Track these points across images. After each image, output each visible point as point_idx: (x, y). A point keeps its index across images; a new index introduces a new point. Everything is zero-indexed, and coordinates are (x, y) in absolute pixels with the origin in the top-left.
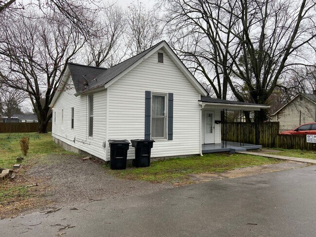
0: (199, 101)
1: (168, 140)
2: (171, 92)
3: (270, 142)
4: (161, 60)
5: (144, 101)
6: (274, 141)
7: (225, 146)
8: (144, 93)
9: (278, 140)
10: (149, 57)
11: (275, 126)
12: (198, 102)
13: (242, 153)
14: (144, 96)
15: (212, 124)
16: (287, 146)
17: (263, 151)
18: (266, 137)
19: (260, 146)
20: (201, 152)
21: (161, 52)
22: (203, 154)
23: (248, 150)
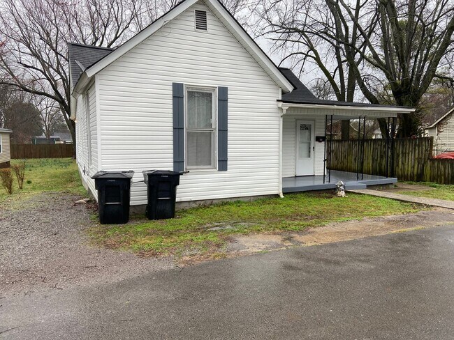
0: (278, 101)
1: (219, 170)
2: (223, 84)
3: (415, 173)
4: (201, 25)
5: (171, 102)
6: (422, 170)
7: (327, 179)
8: (171, 88)
9: (429, 168)
10: (175, 19)
11: (425, 145)
12: (276, 103)
13: (356, 191)
14: (171, 92)
15: (310, 143)
16: (445, 179)
17: (399, 189)
18: (409, 163)
19: (394, 180)
20: (281, 191)
21: (201, 8)
22: (284, 194)
23: (369, 187)
